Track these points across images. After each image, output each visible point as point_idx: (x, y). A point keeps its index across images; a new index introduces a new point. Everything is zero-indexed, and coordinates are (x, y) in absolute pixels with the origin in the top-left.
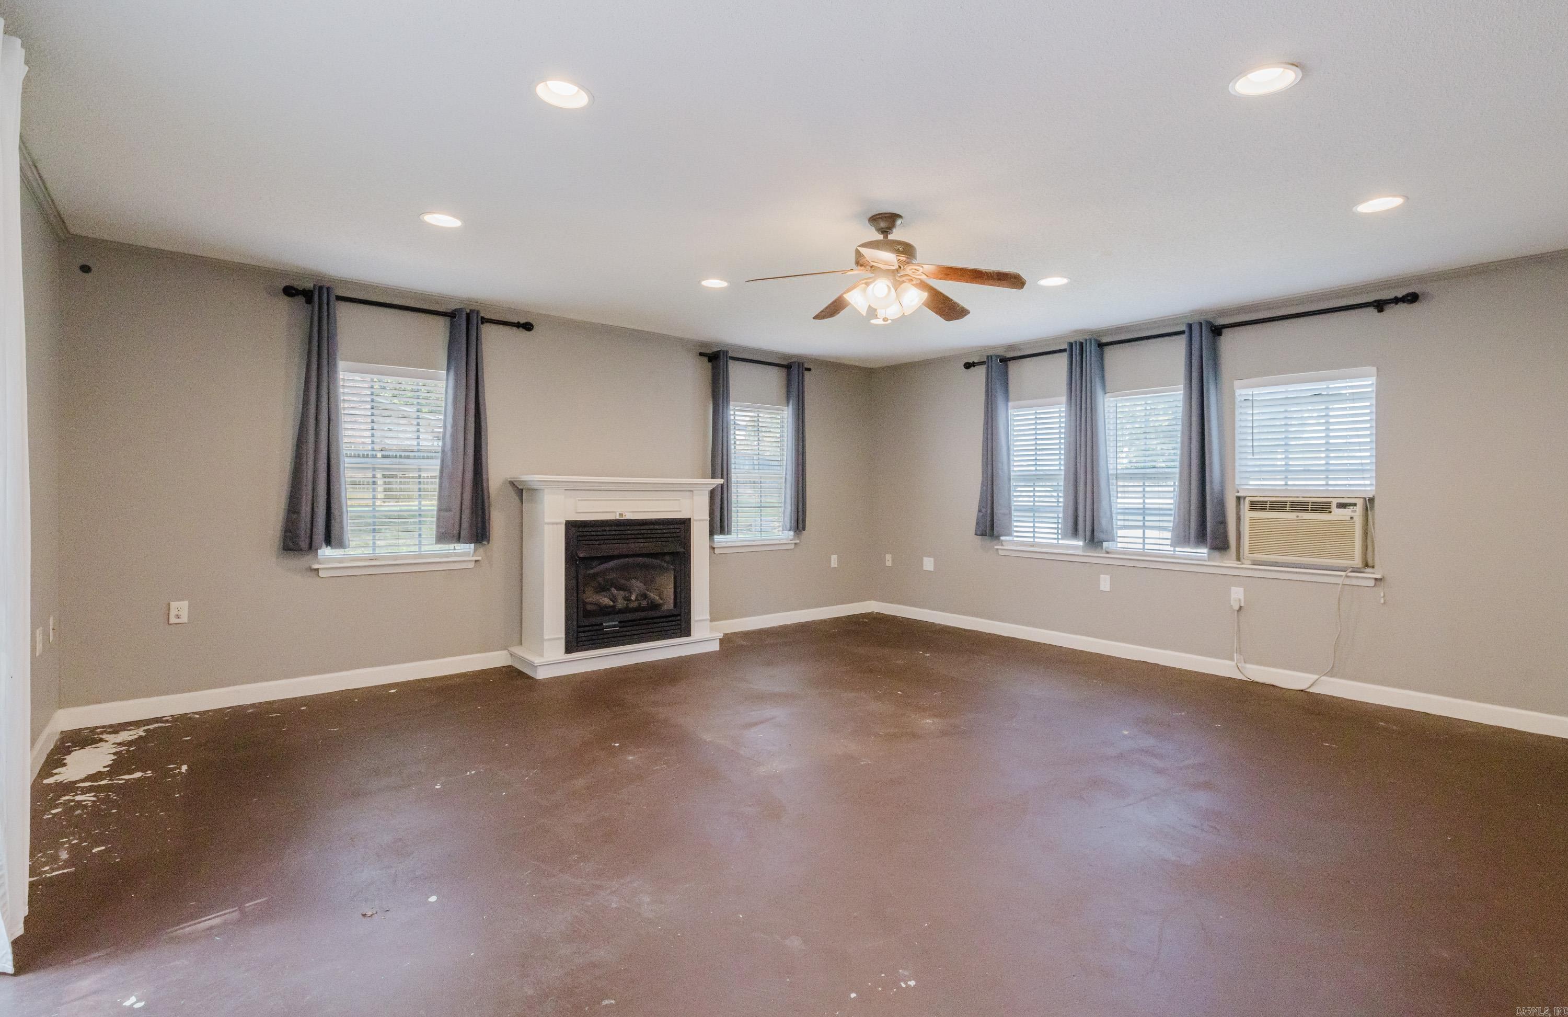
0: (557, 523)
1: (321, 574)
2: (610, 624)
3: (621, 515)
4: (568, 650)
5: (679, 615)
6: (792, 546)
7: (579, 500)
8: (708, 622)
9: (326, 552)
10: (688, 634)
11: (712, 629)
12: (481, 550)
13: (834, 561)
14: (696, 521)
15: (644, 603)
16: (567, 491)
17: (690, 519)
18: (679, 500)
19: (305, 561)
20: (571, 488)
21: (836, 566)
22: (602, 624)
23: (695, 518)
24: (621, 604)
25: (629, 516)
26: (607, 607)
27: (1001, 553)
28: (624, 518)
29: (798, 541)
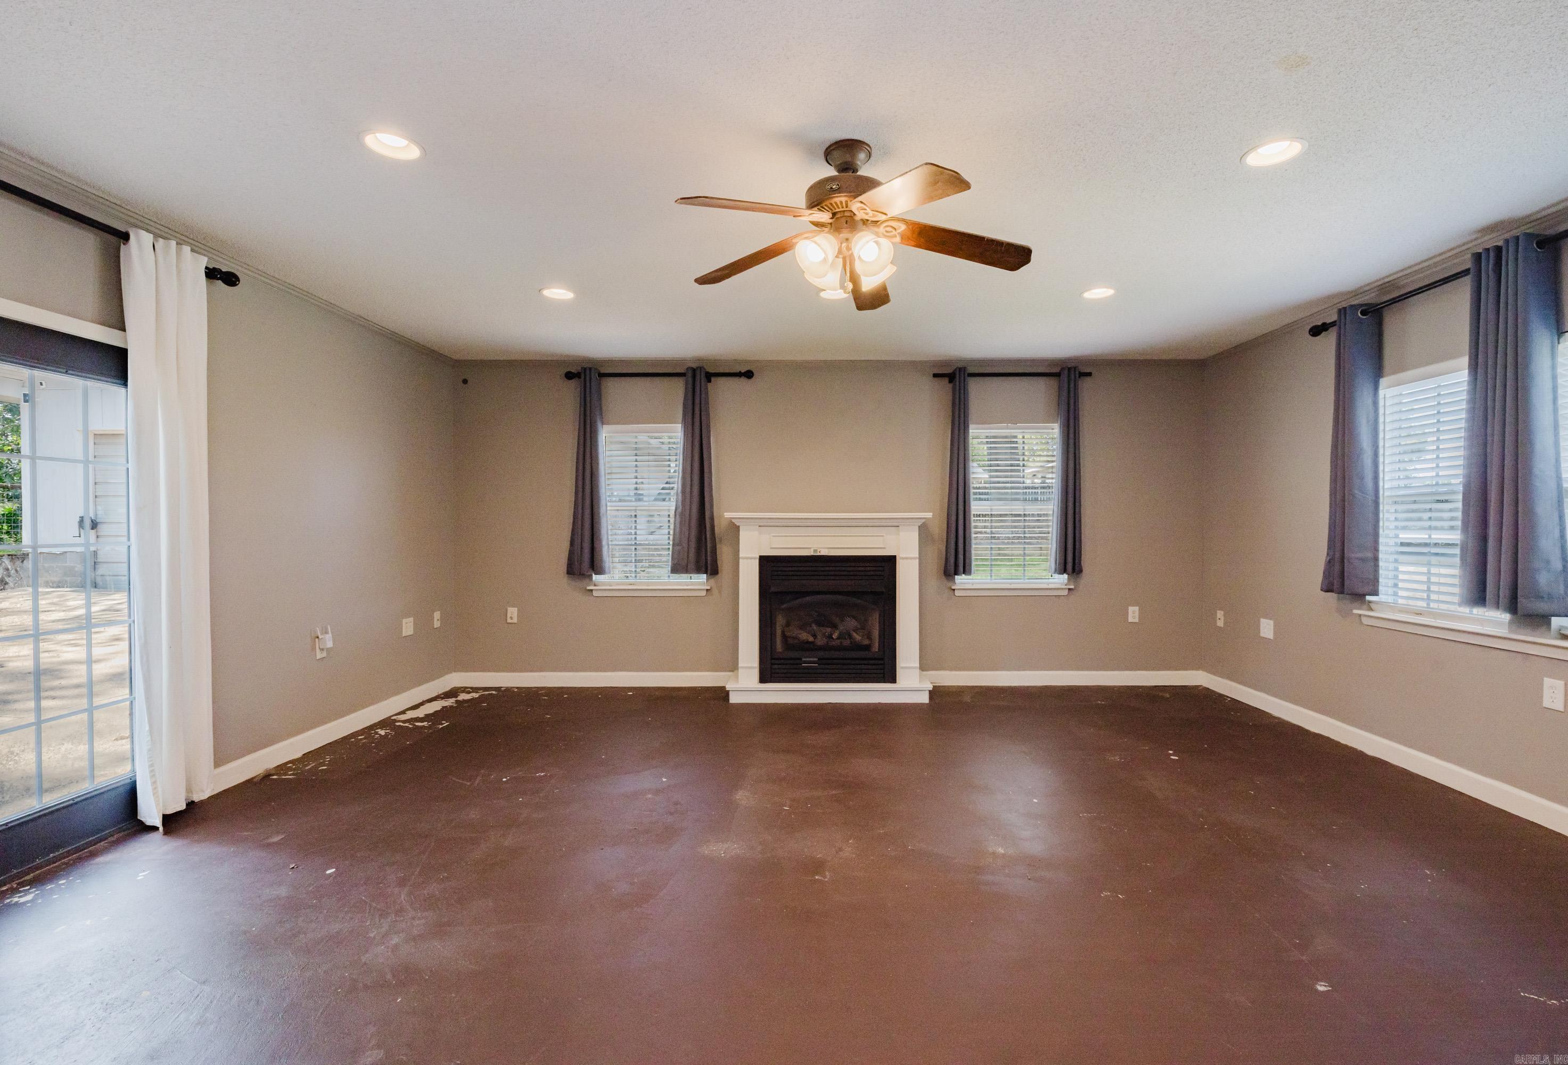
0: (751, 558)
1: (595, 594)
2: (810, 661)
3: (815, 551)
4: (763, 680)
5: (882, 659)
6: (1066, 593)
7: (774, 536)
8: (918, 671)
9: (595, 577)
10: (893, 680)
11: (921, 679)
12: (712, 581)
13: (1133, 614)
14: (904, 558)
15: (847, 643)
16: (762, 528)
17: (895, 557)
18: (883, 536)
19: (580, 584)
20: (763, 524)
21: (1137, 620)
22: (800, 659)
23: (901, 556)
24: (820, 641)
25: (824, 552)
26: (808, 642)
27: (1365, 621)
28: (818, 554)
29: (1072, 587)
